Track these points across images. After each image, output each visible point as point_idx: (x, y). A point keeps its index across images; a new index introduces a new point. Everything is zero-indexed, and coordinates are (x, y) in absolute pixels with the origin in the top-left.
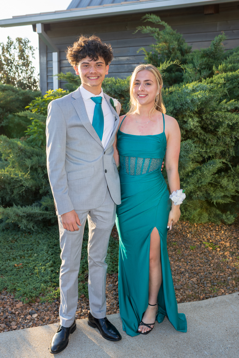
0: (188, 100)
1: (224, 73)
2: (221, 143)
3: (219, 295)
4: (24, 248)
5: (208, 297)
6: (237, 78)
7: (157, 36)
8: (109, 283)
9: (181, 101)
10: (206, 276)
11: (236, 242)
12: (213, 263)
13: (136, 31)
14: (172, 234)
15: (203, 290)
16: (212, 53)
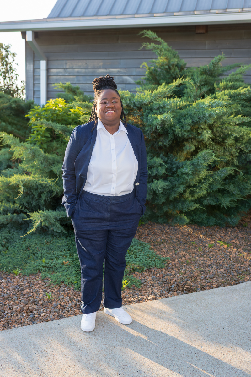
0: (206, 114)
1: (226, 91)
2: (227, 153)
3: (246, 281)
4: (61, 249)
5: (238, 283)
6: (238, 96)
7: (159, 52)
8: (151, 275)
9: (199, 115)
10: (230, 267)
11: (243, 241)
12: (231, 257)
13: (141, 47)
14: (187, 236)
15: (231, 278)
16: (209, 71)
